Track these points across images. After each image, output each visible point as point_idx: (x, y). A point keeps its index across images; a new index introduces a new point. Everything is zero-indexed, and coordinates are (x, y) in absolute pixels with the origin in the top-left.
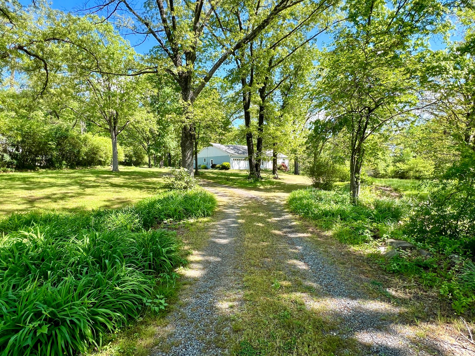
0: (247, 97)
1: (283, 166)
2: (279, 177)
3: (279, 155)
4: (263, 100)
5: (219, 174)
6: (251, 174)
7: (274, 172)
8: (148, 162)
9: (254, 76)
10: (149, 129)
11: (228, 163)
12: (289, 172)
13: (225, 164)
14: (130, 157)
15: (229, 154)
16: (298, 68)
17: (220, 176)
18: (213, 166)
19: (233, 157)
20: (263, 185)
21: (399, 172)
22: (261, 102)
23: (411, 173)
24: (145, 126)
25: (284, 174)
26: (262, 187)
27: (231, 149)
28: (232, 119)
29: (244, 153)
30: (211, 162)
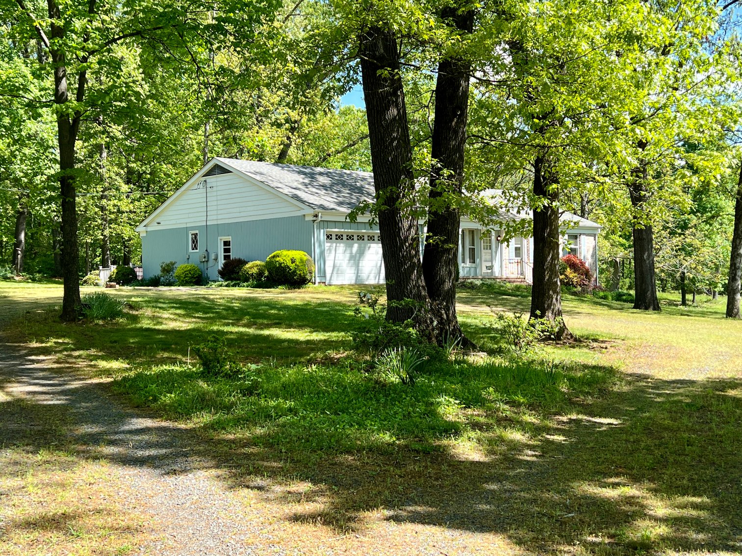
1: (573, 266)
11: (299, 254)
13: (288, 256)
15: (309, 212)
18: (233, 271)
19: (325, 224)
27: (324, 187)
30: (221, 248)
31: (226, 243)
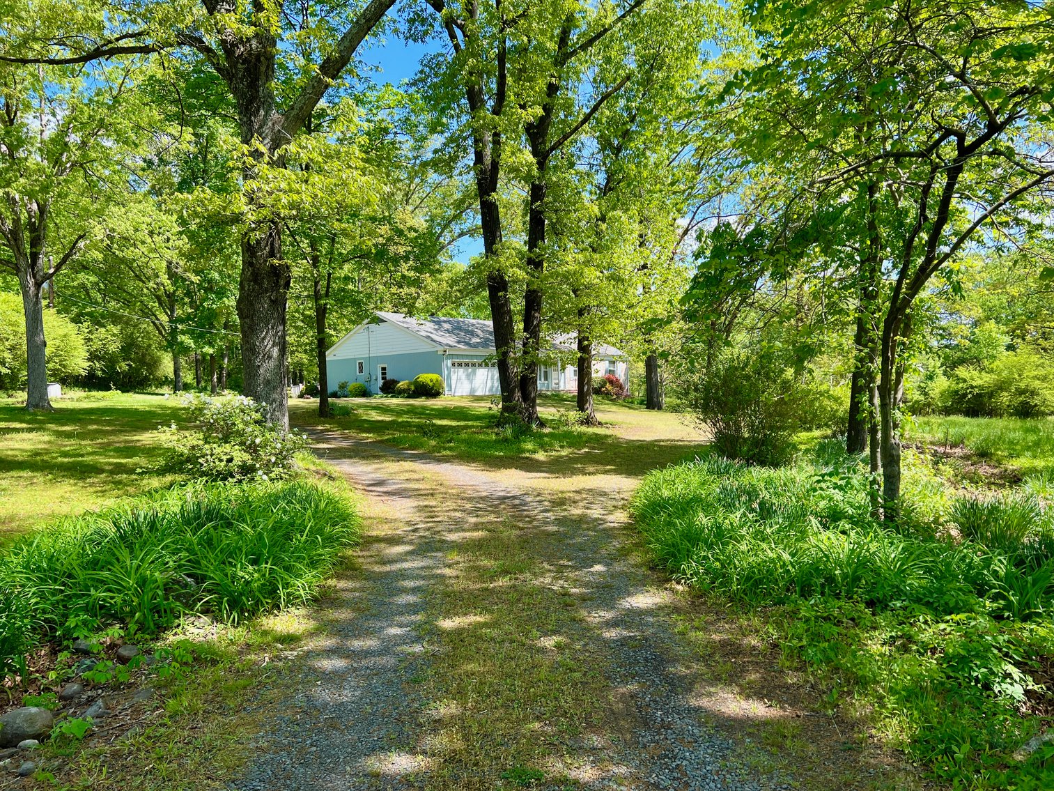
0: (488, 151)
1: (611, 382)
2: (599, 417)
3: (598, 348)
4: (541, 165)
5: (399, 413)
6: (505, 409)
7: (581, 401)
8: (172, 376)
9: (509, 80)
10: (164, 264)
11: (434, 376)
12: (629, 402)
13: (427, 378)
14: (111, 361)
15: (439, 348)
16: (652, 63)
17: (404, 419)
18: (389, 387)
19: (451, 356)
20: (543, 447)
21: (965, 395)
22: (535, 172)
23: (1005, 398)
24: (151, 255)
25: (614, 408)
26: (541, 456)
27: (447, 330)
28: (447, 236)
29: (485, 344)
30: (380, 372)
31: (384, 369)
